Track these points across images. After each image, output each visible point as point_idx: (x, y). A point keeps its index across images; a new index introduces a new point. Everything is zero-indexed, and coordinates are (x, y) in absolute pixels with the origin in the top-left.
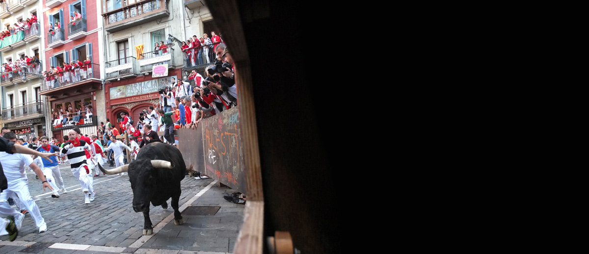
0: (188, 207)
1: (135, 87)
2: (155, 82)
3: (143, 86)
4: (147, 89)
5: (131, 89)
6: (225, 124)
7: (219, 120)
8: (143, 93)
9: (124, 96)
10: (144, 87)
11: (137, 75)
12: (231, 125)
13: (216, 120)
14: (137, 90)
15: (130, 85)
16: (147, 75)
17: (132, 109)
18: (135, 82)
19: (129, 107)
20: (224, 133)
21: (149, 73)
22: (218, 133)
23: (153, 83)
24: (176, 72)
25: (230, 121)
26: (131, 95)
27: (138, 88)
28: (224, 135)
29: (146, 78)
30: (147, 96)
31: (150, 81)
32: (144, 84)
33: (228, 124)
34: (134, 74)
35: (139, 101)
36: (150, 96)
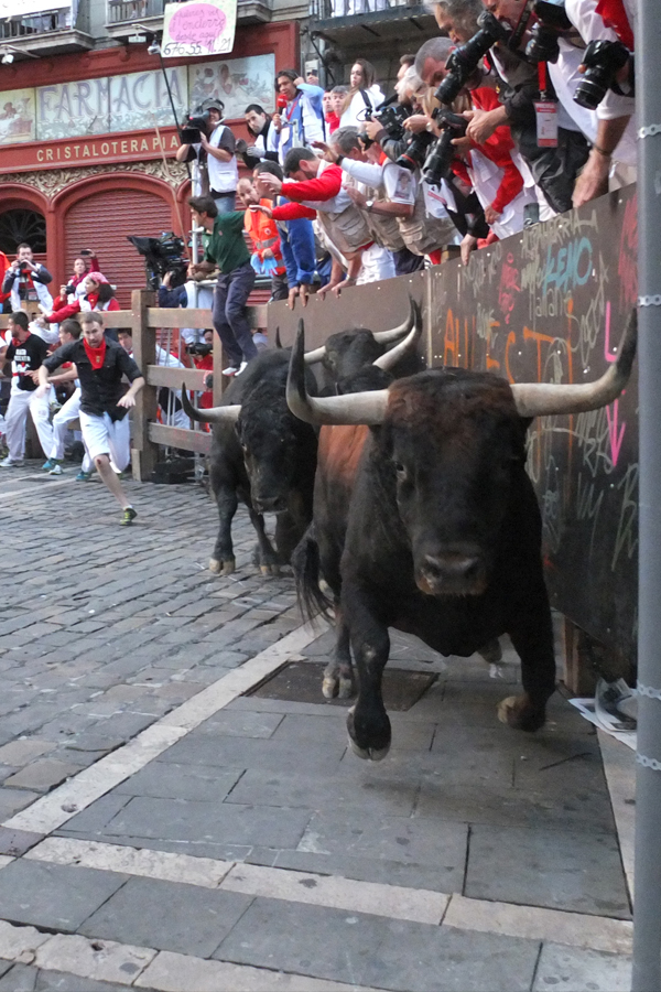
0: (287, 664)
1: (80, 97)
2: (174, 77)
3: (115, 92)
4: (137, 111)
5: (59, 107)
8: (117, 128)
9: (25, 139)
10: (120, 100)
11: (92, 41)
12: (550, 298)
14: (89, 112)
15: (59, 87)
16: (138, 46)
17: (59, 201)
18: (81, 76)
19: (49, 191)
21: (148, 34)
23: (165, 85)
24: (274, 37)
26: (61, 136)
27: (92, 102)
29: (136, 58)
30: (134, 144)
32: (124, 85)
34: (81, 37)
35: (95, 166)
36: (144, 146)
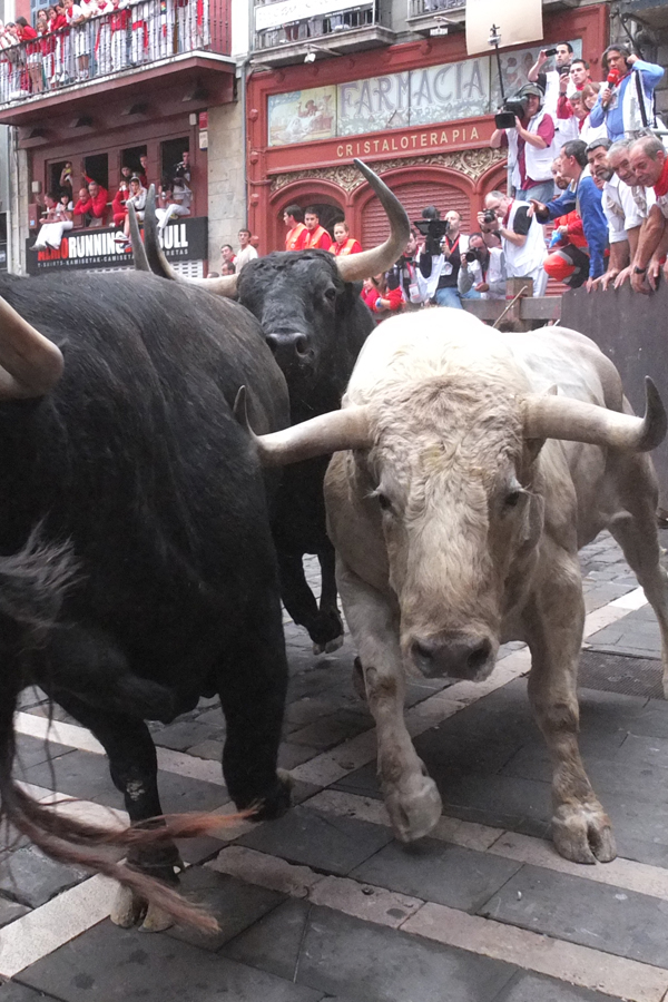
1: (381, 93)
2: (476, 69)
4: (437, 104)
5: (360, 103)
8: (416, 122)
9: (325, 135)
10: (420, 94)
11: (394, 36)
14: (389, 107)
15: (360, 83)
16: (440, 38)
17: (358, 195)
18: (381, 71)
19: (348, 185)
21: (450, 26)
23: (466, 78)
24: (579, 23)
26: (361, 131)
27: (392, 97)
29: (438, 51)
30: (434, 136)
31: (453, 68)
32: (425, 78)
34: (382, 33)
35: (394, 160)
36: (444, 138)
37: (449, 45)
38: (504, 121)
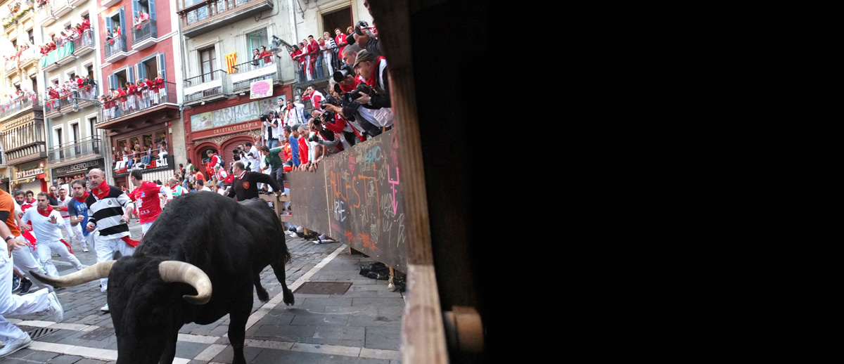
0: (305, 283)
1: (226, 113)
2: (255, 105)
3: (237, 111)
4: (244, 116)
5: (220, 117)
6: (358, 163)
7: (350, 157)
8: (238, 122)
9: (210, 127)
10: (238, 113)
11: (229, 96)
12: (367, 165)
13: (345, 158)
14: (229, 117)
15: (219, 110)
16: (242, 96)
17: (222, 145)
18: (225, 107)
19: (218, 142)
20: (357, 177)
21: (245, 92)
22: (348, 176)
23: (252, 107)
24: (285, 90)
25: (366, 159)
26: (221, 125)
27: (230, 114)
28: (357, 180)
29: (242, 100)
30: (244, 126)
31: (248, 104)
32: (239, 108)
33: (363, 163)
34: (225, 95)
35: (232, 134)
36: (247, 126)
37: (244, 98)
38: (263, 119)
